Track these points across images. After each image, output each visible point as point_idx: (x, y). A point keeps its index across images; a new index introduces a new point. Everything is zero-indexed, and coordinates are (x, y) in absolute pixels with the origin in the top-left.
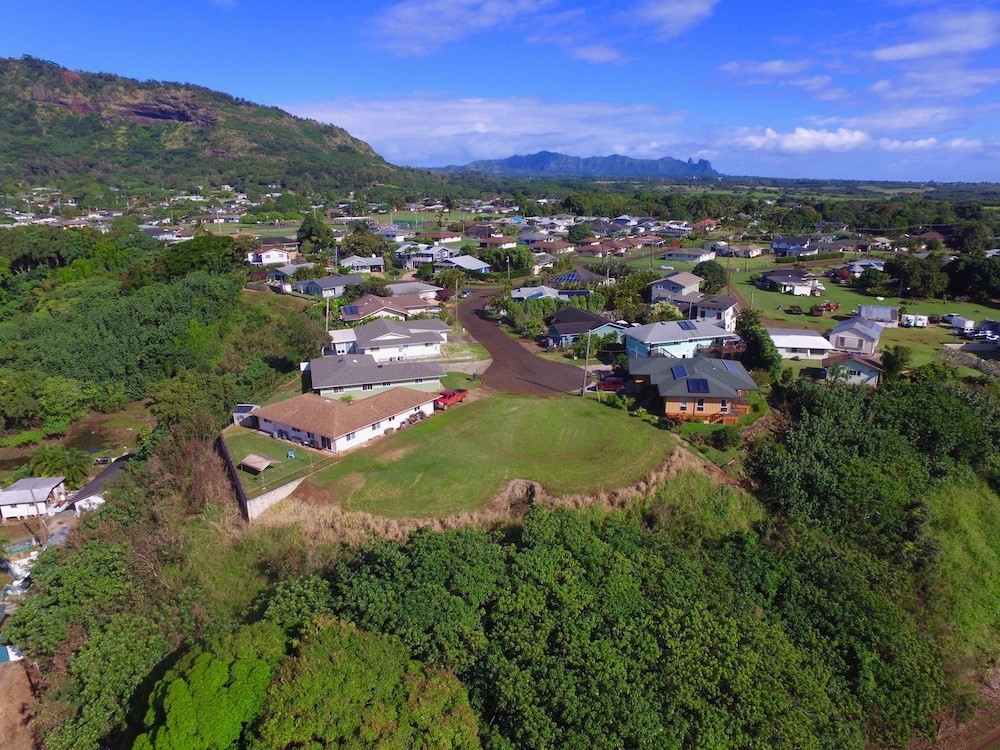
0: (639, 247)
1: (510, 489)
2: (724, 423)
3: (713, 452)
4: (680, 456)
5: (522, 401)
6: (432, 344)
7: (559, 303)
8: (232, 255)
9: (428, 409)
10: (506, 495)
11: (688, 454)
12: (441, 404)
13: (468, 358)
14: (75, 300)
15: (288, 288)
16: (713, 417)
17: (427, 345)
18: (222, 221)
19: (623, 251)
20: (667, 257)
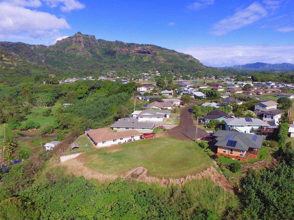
0: (270, 92)
1: (135, 169)
2: (241, 161)
3: (228, 171)
4: (210, 171)
5: (172, 140)
6: (160, 118)
7: (214, 108)
8: (134, 89)
9: (137, 138)
10: (132, 171)
11: (215, 170)
12: (143, 137)
13: (171, 123)
14: (95, 98)
15: (140, 98)
16: (237, 157)
17: (158, 118)
18: (147, 80)
19: (261, 93)
20: (277, 96)
